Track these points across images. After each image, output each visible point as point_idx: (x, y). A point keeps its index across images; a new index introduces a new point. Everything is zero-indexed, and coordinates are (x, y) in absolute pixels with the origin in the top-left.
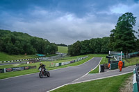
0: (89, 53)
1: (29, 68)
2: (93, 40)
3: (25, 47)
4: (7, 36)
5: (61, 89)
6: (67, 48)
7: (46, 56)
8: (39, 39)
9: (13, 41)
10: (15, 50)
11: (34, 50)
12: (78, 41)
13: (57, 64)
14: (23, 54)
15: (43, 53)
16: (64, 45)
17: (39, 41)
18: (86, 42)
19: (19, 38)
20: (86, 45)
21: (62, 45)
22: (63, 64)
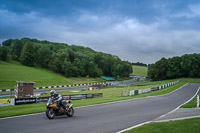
0: (179, 77)
1: (93, 96)
2: (186, 56)
3: (87, 67)
4: (64, 52)
5: (139, 128)
6: (146, 69)
7: (116, 79)
8: (106, 55)
9: (72, 58)
10: (73, 71)
11: (99, 71)
12: (163, 59)
13: (132, 92)
14: (84, 76)
15: (111, 76)
16: (142, 65)
17: (106, 58)
18: (176, 61)
19: (80, 53)
20: (176, 64)
21: (138, 64)
22: (140, 92)
